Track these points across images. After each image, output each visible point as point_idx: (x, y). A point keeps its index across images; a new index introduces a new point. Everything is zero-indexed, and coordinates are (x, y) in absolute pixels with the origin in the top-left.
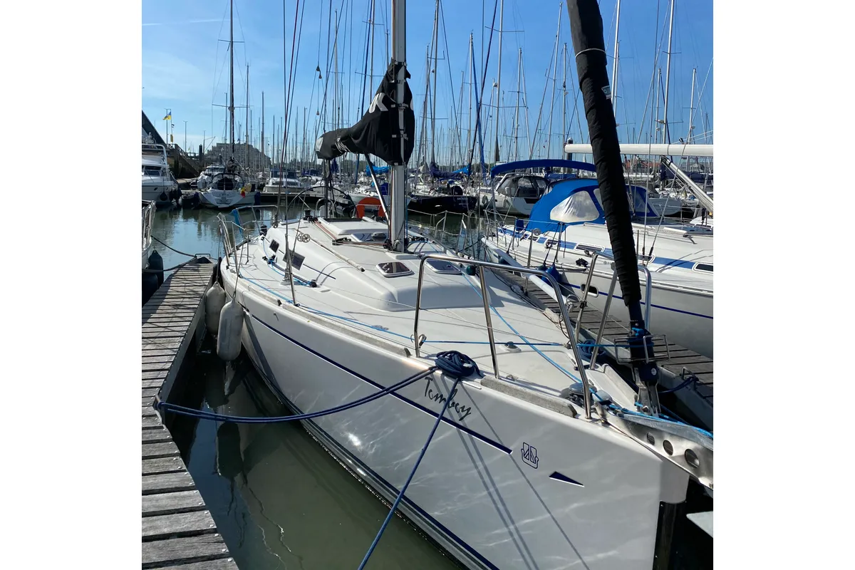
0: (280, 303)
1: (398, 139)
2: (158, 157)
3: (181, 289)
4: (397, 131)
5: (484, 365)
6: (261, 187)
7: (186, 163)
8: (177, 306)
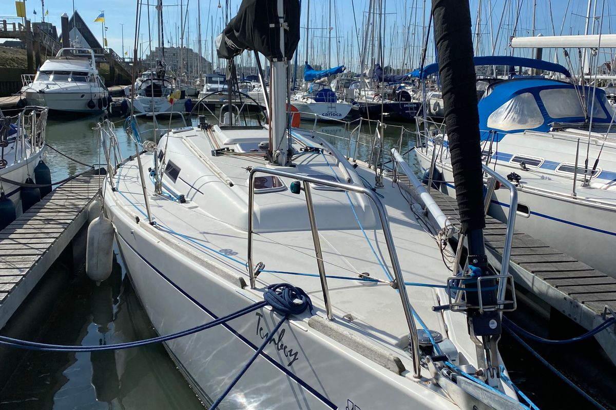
0: (138, 220)
1: (277, 29)
2: (86, 62)
3: (62, 202)
4: (276, 19)
5: (317, 301)
6: (196, 95)
7: (122, 69)
8: (48, 221)
